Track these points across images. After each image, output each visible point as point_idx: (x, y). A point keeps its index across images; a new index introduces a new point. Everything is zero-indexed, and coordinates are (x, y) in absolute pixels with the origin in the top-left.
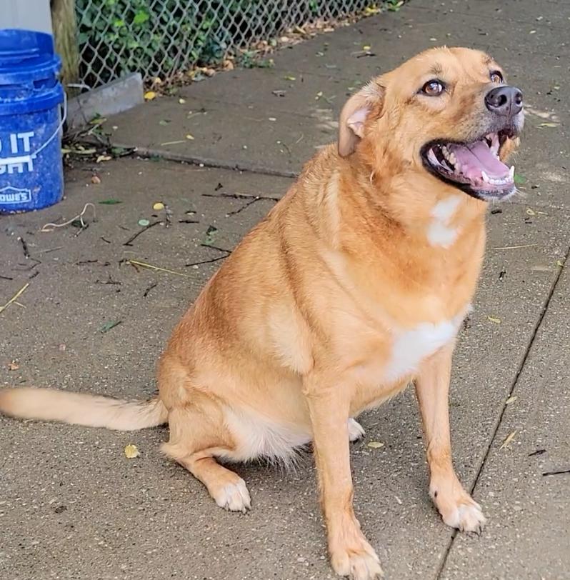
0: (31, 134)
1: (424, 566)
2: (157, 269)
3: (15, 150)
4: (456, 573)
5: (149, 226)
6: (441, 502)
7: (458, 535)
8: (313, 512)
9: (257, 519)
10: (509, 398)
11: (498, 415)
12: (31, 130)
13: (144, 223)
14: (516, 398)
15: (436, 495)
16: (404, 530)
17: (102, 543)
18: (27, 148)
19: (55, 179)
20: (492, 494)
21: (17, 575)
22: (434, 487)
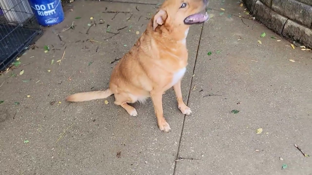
0: (53, 3)
1: (179, 125)
2: (97, 42)
3: (49, 8)
4: (187, 126)
5: (91, 26)
6: (181, 109)
7: (186, 116)
8: (152, 114)
9: (140, 118)
10: (193, 75)
11: (191, 81)
12: (53, 2)
13: (89, 25)
14: (195, 75)
15: (180, 108)
16: (174, 116)
17: (106, 128)
18: (53, 7)
19: (62, 14)
20: (192, 104)
21: (90, 139)
22: (179, 107)
